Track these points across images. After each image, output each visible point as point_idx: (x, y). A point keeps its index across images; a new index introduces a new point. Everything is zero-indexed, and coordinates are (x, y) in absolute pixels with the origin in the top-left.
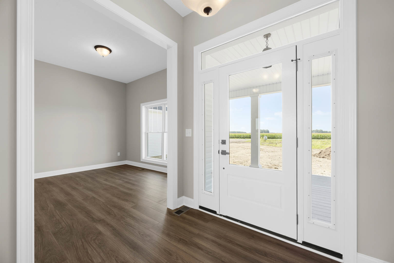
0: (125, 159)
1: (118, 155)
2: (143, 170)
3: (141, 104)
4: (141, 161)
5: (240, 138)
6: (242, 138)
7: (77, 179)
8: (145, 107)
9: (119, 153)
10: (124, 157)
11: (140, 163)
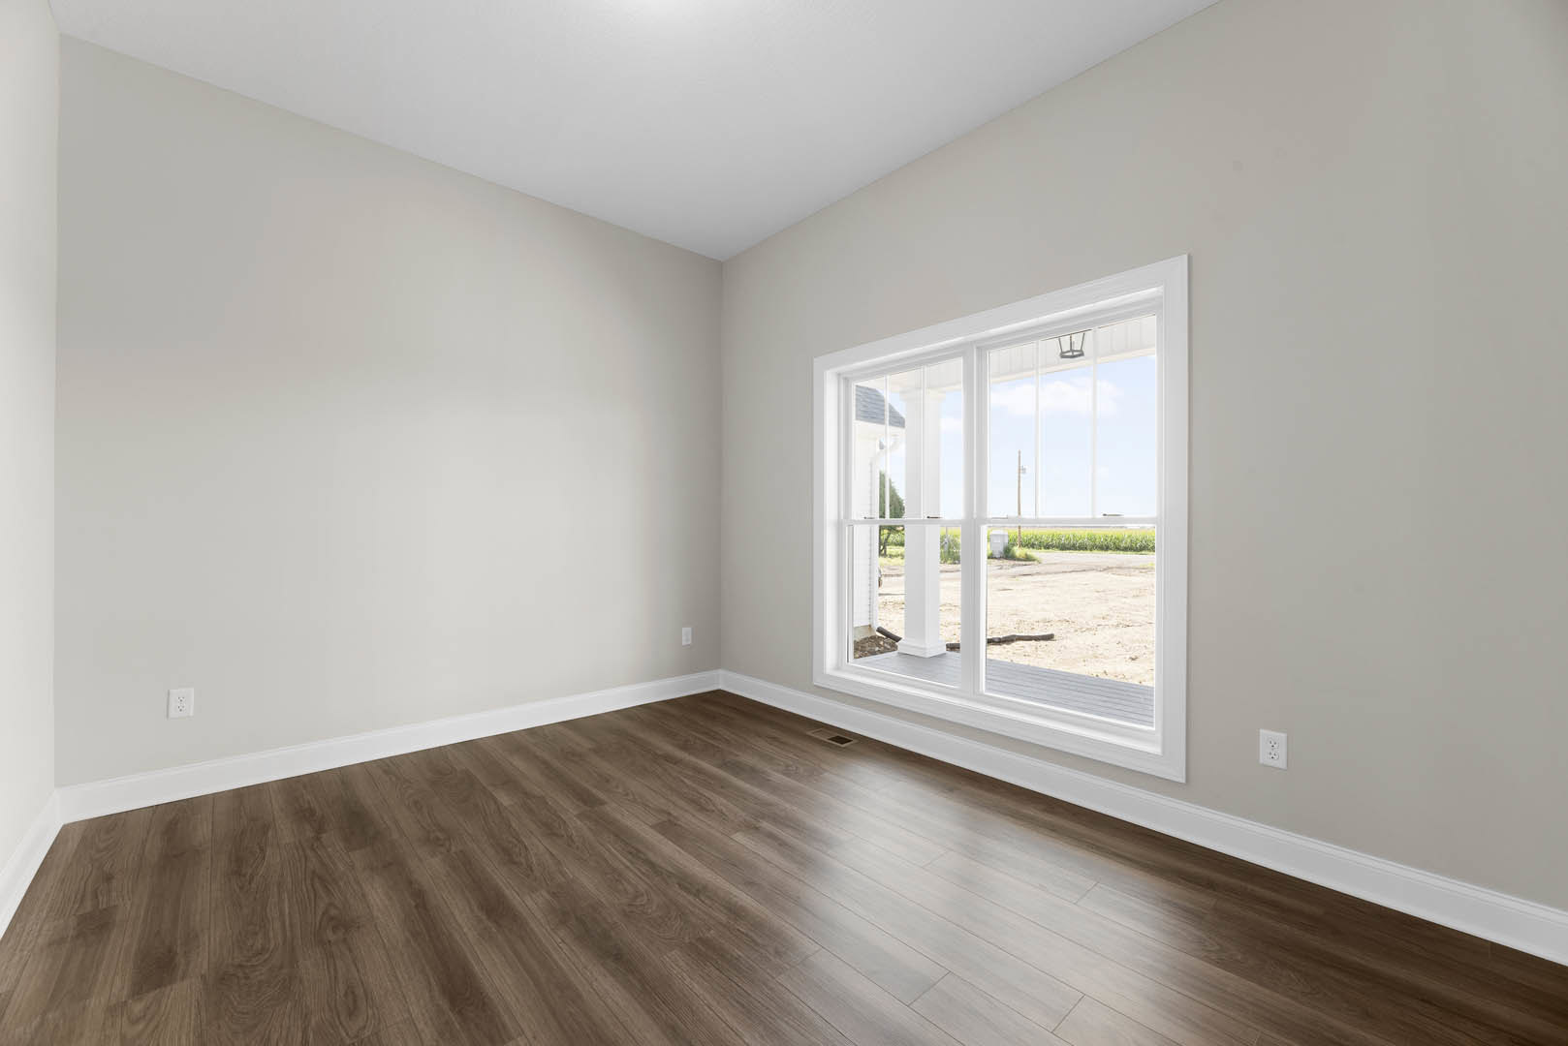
0: (717, 664)
1: (684, 643)
2: (842, 741)
3: (817, 362)
4: (818, 681)
5: (1118, 548)
6: (1126, 549)
7: (505, 800)
8: (839, 375)
9: (689, 629)
10: (711, 647)
11: (813, 693)
